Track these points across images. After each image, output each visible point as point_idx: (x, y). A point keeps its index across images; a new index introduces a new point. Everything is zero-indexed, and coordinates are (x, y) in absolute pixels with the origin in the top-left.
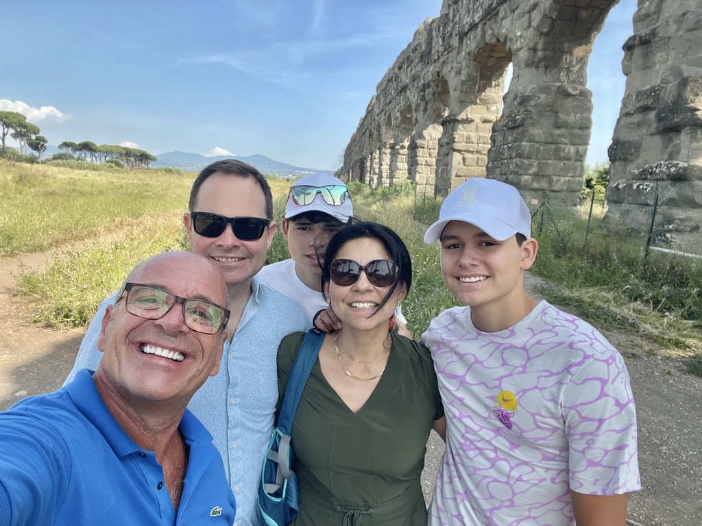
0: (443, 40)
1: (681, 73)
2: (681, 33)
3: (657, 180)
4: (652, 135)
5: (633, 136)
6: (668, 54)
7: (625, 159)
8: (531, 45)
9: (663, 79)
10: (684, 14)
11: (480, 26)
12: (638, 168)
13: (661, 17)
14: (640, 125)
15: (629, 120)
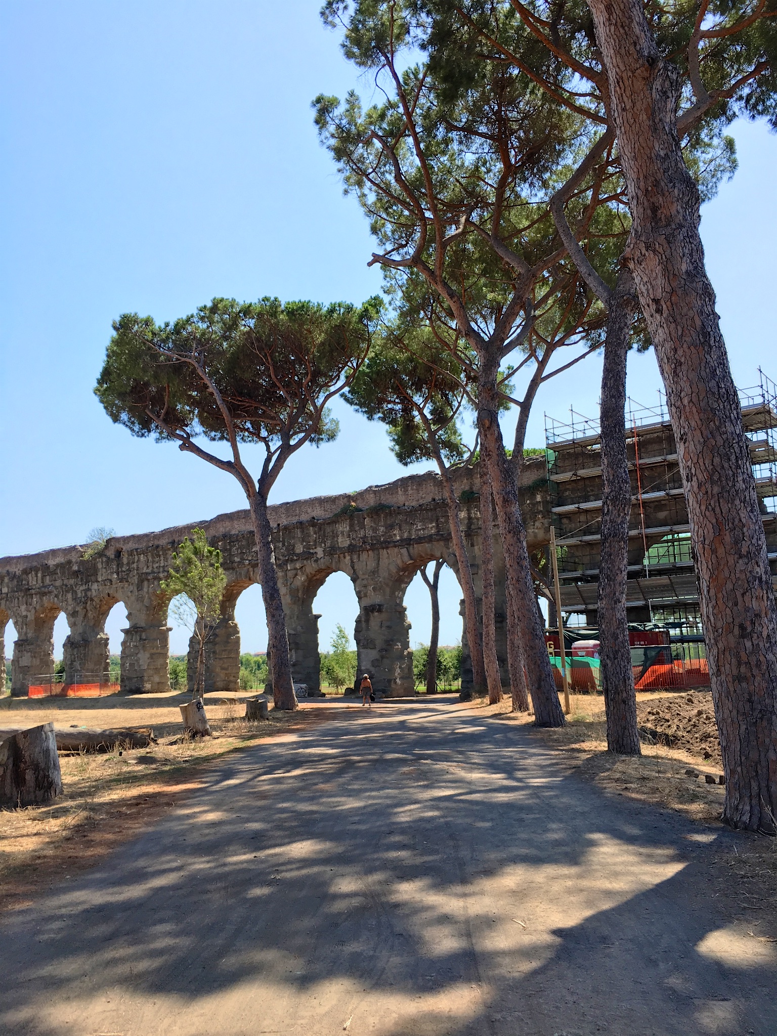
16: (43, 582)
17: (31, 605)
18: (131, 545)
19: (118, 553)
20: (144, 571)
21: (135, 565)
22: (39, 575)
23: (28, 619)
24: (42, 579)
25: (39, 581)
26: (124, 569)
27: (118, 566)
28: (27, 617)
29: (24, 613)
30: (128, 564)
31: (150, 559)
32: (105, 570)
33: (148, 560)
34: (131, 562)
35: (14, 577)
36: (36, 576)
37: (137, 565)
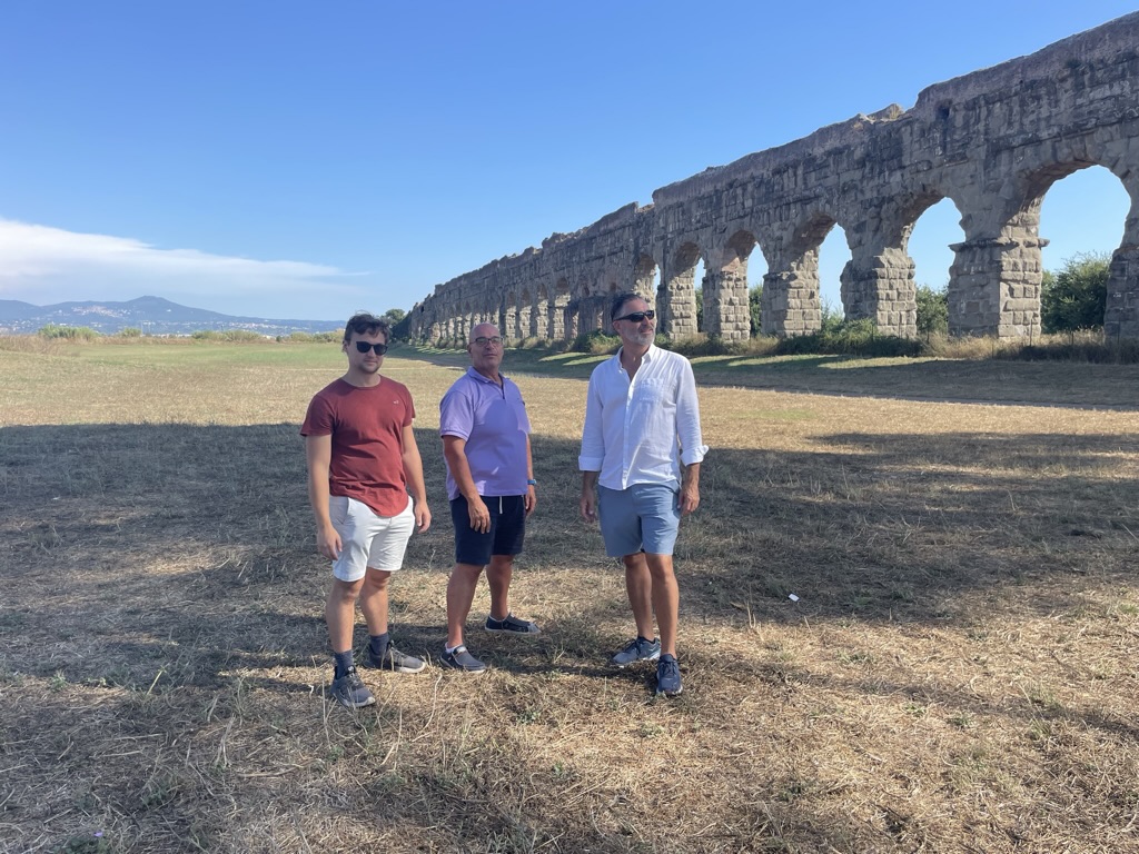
0: (944, 149)
11: (1048, 142)
16: (805, 184)
17: (787, 219)
18: (971, 92)
19: (943, 111)
20: (1002, 134)
21: (981, 127)
22: (799, 172)
23: (784, 242)
24: (805, 179)
25: (800, 182)
26: (956, 137)
27: (944, 133)
28: (781, 239)
29: (778, 234)
30: (966, 126)
31: (1016, 109)
32: (917, 146)
33: (1011, 110)
34: (972, 121)
35: (761, 182)
36: (795, 175)
37: (986, 125)
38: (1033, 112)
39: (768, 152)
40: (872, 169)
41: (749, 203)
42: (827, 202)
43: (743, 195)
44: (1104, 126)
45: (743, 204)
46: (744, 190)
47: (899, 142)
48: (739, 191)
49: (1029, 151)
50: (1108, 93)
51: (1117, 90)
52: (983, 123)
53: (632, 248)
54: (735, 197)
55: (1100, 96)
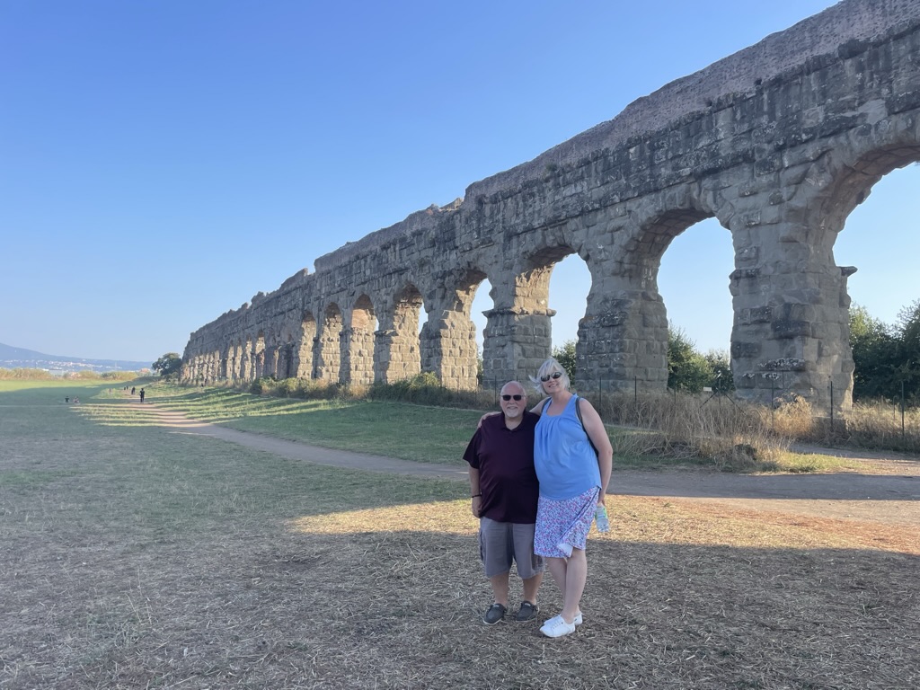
0: (479, 234)
1: (783, 300)
2: (777, 274)
3: (783, 371)
4: (769, 340)
5: (752, 340)
6: (770, 286)
7: (750, 356)
8: (619, 259)
9: (770, 302)
10: (777, 262)
11: (540, 231)
12: (763, 363)
13: (759, 262)
14: (757, 332)
15: (746, 328)
16: (401, 258)
17: (390, 286)
18: (494, 189)
19: (480, 202)
20: (512, 223)
21: (500, 217)
22: (397, 248)
24: (400, 255)
25: (398, 257)
26: (486, 224)
27: (479, 221)
28: (386, 302)
29: (384, 298)
30: (491, 217)
31: (521, 203)
32: (463, 230)
33: (517, 204)
34: (496, 212)
35: (376, 255)
36: (395, 251)
37: (503, 215)
38: (531, 206)
39: (380, 232)
40: (439, 248)
41: (368, 272)
42: (412, 273)
43: (365, 265)
44: (572, 217)
45: (364, 272)
46: (366, 261)
47: (453, 227)
48: (363, 262)
49: (528, 236)
50: (574, 192)
51: (579, 189)
52: (501, 214)
53: (301, 306)
54: (360, 267)
55: (568, 194)
